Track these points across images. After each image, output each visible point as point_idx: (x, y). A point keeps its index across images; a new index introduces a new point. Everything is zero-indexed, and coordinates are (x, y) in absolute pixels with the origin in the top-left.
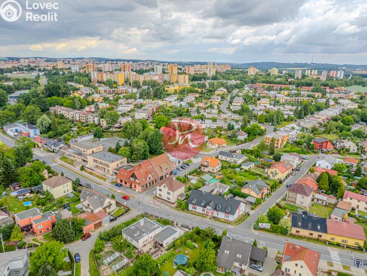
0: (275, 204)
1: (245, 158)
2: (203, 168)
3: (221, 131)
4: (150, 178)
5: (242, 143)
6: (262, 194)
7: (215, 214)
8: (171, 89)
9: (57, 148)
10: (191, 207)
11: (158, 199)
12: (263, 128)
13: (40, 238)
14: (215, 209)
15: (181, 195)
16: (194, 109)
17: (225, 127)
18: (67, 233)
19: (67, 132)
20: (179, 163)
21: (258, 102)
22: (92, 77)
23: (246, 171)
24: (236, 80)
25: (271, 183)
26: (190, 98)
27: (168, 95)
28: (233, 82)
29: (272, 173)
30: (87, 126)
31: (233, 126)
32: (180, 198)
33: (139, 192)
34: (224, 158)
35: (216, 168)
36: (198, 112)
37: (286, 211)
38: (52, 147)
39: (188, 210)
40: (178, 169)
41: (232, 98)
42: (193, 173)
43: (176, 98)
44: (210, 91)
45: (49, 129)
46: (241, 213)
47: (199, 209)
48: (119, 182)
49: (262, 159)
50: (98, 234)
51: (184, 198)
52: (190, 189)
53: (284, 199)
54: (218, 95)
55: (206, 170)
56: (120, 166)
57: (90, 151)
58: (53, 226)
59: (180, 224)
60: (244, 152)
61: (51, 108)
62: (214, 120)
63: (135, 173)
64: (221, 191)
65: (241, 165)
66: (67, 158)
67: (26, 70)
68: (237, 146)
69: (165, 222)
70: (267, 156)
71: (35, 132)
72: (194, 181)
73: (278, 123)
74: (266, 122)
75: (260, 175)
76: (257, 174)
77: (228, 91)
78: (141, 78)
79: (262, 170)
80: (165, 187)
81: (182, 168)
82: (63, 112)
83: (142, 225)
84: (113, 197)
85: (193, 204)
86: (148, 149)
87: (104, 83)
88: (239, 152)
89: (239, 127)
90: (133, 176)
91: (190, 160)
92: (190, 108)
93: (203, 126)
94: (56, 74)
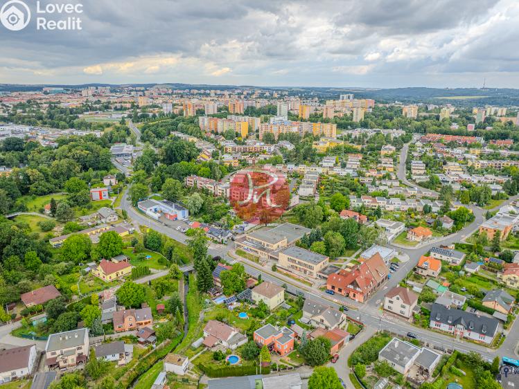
1: (463, 256)
2: (420, 270)
3: (416, 215)
4: (370, 286)
5: (450, 233)
7: (466, 334)
8: (321, 146)
9: (225, 239)
10: (433, 324)
11: (387, 313)
13: (286, 358)
14: (467, 328)
15: (415, 309)
16: (366, 180)
17: (420, 209)
19: (225, 214)
21: (445, 167)
23: (473, 275)
26: (354, 161)
27: (322, 156)
28: (397, 133)
29: (509, 279)
31: (430, 208)
32: (415, 312)
34: (438, 256)
35: (438, 271)
38: (219, 237)
39: (430, 327)
44: (373, 149)
45: (201, 210)
47: (445, 327)
54: (386, 156)
55: (425, 273)
56: (323, 267)
57: (275, 246)
59: (431, 345)
60: (459, 246)
65: (462, 266)
67: (100, 110)
68: (446, 238)
70: (490, 254)
71: (184, 214)
72: (418, 288)
73: (485, 203)
77: (396, 149)
78: (274, 130)
79: (493, 274)
81: (392, 269)
83: (396, 346)
84: (342, 310)
85: (437, 321)
87: (222, 135)
88: (452, 247)
89: (438, 209)
90: (354, 283)
91: (395, 258)
92: (361, 179)
93: (391, 208)
94: (144, 116)
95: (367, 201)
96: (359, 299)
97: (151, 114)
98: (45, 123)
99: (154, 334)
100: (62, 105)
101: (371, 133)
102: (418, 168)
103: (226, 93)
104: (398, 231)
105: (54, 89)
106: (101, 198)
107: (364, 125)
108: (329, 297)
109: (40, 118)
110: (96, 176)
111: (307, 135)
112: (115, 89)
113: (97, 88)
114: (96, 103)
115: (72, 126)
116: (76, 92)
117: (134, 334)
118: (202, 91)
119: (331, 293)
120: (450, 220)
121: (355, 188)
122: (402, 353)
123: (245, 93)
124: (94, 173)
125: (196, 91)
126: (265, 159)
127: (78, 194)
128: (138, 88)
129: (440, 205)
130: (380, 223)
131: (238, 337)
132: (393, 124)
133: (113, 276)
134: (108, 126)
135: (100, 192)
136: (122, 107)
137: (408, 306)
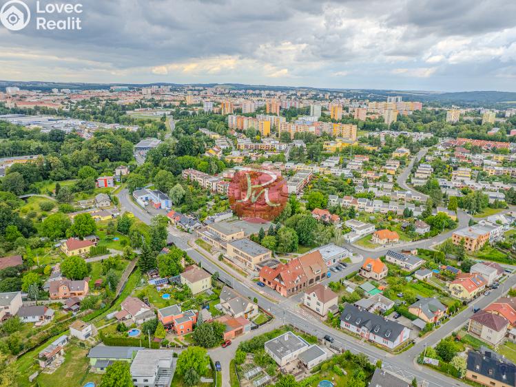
0: (450, 334)
1: (422, 262)
2: (363, 272)
3: (393, 218)
4: (297, 281)
5: (422, 239)
6: (436, 318)
7: (372, 337)
8: (331, 147)
9: (192, 228)
10: (343, 324)
11: (307, 308)
12: (454, 218)
13: (181, 337)
14: (372, 331)
15: (333, 307)
16: (360, 181)
17: (401, 212)
18: (208, 338)
19: (202, 206)
20: (334, 261)
21: (454, 173)
22: (229, 122)
23: (420, 282)
24: (426, 132)
25: (451, 304)
26: (356, 163)
27: (327, 156)
28: (422, 136)
29: (454, 288)
30: (225, 199)
31: (411, 212)
32: (331, 311)
33: (284, 296)
34: (393, 260)
35: (380, 274)
36: (366, 186)
37: (465, 345)
38: (187, 226)
39: (340, 327)
40: (332, 270)
41: (416, 165)
42: (351, 277)
43: (337, 162)
44: (386, 152)
45: (183, 201)
46: (404, 340)
47: (353, 329)
48: (261, 280)
49: (444, 267)
50: (239, 344)
51: (336, 311)
52: (344, 300)
53: (465, 329)
54: (396, 159)
55: (368, 275)
56: (263, 260)
57: (229, 238)
58: (194, 327)
59: (328, 344)
60: (421, 252)
61: (184, 172)
62: (386, 201)
63: (282, 274)
64: (383, 308)
65: (414, 273)
66: (203, 242)
67: (150, 107)
68: (415, 242)
69: (312, 340)
70: (453, 262)
71: (167, 203)
72: (351, 288)
73: (477, 211)
74: (461, 207)
75: (438, 290)
76: (434, 288)
77: (412, 152)
78: (292, 129)
79: (442, 282)
80: (314, 296)
81: (337, 268)
82: (198, 179)
83: (286, 339)
84: (255, 301)
85: (347, 321)
86: (297, 240)
87: (244, 133)
88: (415, 252)
89: (420, 213)
90: (279, 277)
91: (348, 258)
92: (354, 180)
93: (370, 209)
94: (185, 114)
95: (347, 202)
96: (283, 292)
97: (191, 112)
98: (96, 118)
99: (78, 304)
100: (118, 103)
101: (395, 135)
102: (425, 171)
103: (279, 93)
104: (365, 233)
105: (120, 87)
106: (106, 185)
107: (395, 127)
108: (258, 289)
109: (94, 113)
110: (112, 166)
111: (324, 134)
112: (175, 88)
113: (159, 87)
114: (149, 101)
115: (118, 121)
116: (138, 90)
117: (63, 301)
118: (257, 92)
119: (261, 285)
120: (426, 225)
121: (343, 188)
122: (288, 346)
123: (299, 94)
124: (110, 164)
125: (251, 92)
126: (269, 157)
127: (85, 180)
128: (197, 88)
129: (422, 210)
130: (348, 223)
131: (147, 314)
132: (425, 128)
133: (76, 252)
134: (150, 122)
135: (105, 180)
136: (171, 104)
137: (321, 303)
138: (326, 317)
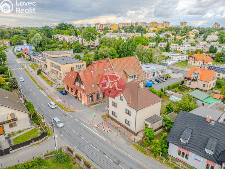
2: (188, 82)
11: (111, 121)
20: (153, 75)
32: (149, 124)
33: (85, 104)
35: (210, 83)
45: (40, 45)
48: (65, 88)
52: (169, 110)
55: (194, 85)
56: (76, 71)
72: (176, 98)
80: (122, 99)
81: (157, 81)
82: (59, 37)
90: (78, 78)
96: (85, 100)
119: (64, 93)
137: (133, 111)
138: (141, 135)
